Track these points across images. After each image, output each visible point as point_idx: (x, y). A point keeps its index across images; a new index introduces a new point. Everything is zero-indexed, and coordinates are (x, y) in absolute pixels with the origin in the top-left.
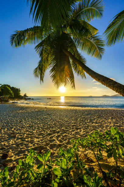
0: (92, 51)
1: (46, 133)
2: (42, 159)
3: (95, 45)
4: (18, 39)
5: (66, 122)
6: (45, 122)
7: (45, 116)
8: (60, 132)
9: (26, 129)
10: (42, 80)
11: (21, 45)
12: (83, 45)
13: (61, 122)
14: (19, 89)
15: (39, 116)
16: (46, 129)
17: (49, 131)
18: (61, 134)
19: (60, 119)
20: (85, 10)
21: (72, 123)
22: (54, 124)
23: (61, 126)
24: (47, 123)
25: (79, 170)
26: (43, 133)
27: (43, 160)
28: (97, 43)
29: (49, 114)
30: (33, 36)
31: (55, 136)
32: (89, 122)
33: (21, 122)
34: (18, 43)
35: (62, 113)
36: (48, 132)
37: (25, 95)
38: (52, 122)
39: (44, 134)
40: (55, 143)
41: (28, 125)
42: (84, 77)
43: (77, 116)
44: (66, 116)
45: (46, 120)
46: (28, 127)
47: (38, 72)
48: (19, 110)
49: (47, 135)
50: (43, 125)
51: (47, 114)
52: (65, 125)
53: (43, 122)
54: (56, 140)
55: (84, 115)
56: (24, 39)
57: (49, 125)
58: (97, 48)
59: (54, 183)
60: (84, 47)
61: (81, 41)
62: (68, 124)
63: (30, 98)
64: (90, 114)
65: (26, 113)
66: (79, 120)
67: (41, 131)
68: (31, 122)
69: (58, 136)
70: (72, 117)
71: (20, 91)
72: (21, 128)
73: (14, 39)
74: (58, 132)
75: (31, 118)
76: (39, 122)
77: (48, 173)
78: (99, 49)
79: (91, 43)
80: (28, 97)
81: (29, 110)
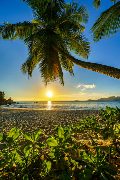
0: (80, 52)
1: (33, 130)
2: (31, 137)
3: (82, 46)
4: (6, 32)
5: (55, 119)
6: (31, 121)
7: (31, 116)
8: (48, 128)
9: (9, 128)
10: (31, 75)
11: (9, 38)
12: (71, 46)
13: (49, 120)
14: (3, 92)
15: (25, 117)
16: (33, 126)
17: (37, 127)
18: (49, 129)
19: (48, 118)
20: (73, 16)
21: (61, 120)
22: (42, 122)
23: (50, 123)
24: (34, 122)
25: (75, 154)
26: (29, 129)
27: (32, 139)
28: (83, 45)
29: (36, 115)
30: (23, 32)
31: (43, 131)
32: (78, 119)
33: (3, 122)
34: (6, 36)
35: (50, 113)
36: (36, 129)
37: (10, 99)
38: (40, 120)
39: (30, 131)
40: (44, 137)
41: (11, 125)
42: (73, 75)
43: (65, 115)
44: (55, 116)
45: (33, 120)
46: (11, 126)
47: (26, 68)
48: (2, 112)
49: (34, 131)
50: (29, 124)
51: (34, 115)
52: (53, 122)
53: (30, 121)
54: (45, 134)
55: (73, 114)
56: (13, 33)
57: (36, 123)
58: (84, 49)
59: (46, 163)
60: (72, 47)
61: (69, 42)
62: (57, 121)
63: (15, 102)
64: (78, 113)
65: (10, 114)
66: (67, 117)
67: (27, 128)
68: (16, 122)
69: (47, 131)
70: (60, 116)
71: (4, 94)
72: (3, 127)
73: (2, 31)
74: (47, 128)
75: (15, 119)
76: (24, 121)
77: (37, 158)
78: (86, 50)
79: (78, 44)
80: (13, 101)
81: (14, 112)
